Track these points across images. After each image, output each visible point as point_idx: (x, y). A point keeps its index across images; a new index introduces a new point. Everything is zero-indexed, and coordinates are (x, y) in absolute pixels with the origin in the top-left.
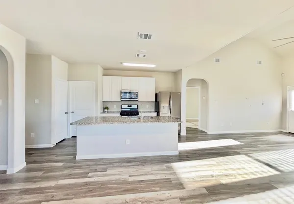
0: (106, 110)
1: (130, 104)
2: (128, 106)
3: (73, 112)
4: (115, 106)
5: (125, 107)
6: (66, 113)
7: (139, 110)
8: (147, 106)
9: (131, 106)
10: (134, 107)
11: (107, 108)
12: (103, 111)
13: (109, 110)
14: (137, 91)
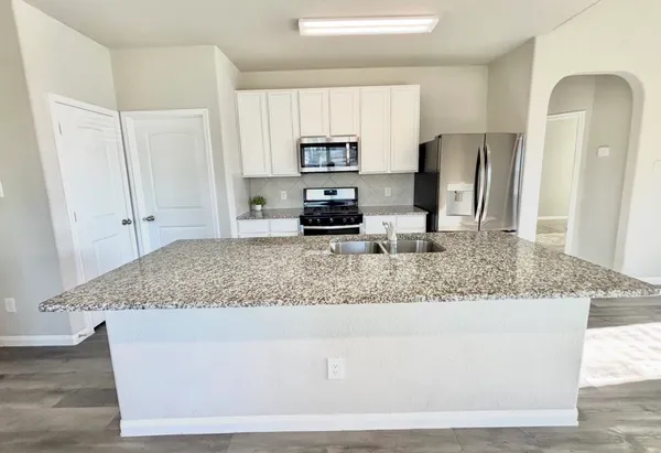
0: (259, 207)
1: (331, 185)
2: (326, 193)
3: (151, 219)
4: (284, 195)
5: (317, 195)
6: (126, 222)
7: (362, 204)
8: (388, 191)
9: (334, 193)
10: (345, 195)
11: (260, 201)
12: (248, 210)
13: (267, 207)
14: (353, 140)
